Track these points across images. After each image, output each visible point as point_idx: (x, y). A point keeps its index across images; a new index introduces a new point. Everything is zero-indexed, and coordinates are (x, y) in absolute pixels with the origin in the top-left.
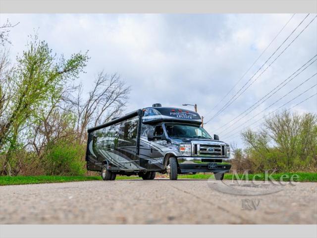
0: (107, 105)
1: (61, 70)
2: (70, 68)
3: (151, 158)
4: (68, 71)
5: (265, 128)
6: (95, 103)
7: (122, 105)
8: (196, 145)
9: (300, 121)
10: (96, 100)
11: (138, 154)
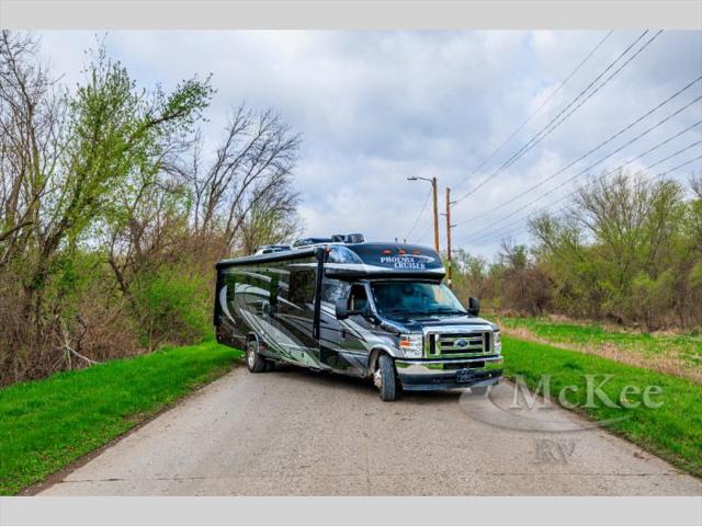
0: (254, 173)
1: (157, 115)
2: (176, 111)
3: (343, 347)
4: (172, 117)
5: (575, 207)
6: (230, 172)
7: (284, 172)
8: (432, 337)
9: (649, 196)
10: (230, 166)
11: (318, 336)
